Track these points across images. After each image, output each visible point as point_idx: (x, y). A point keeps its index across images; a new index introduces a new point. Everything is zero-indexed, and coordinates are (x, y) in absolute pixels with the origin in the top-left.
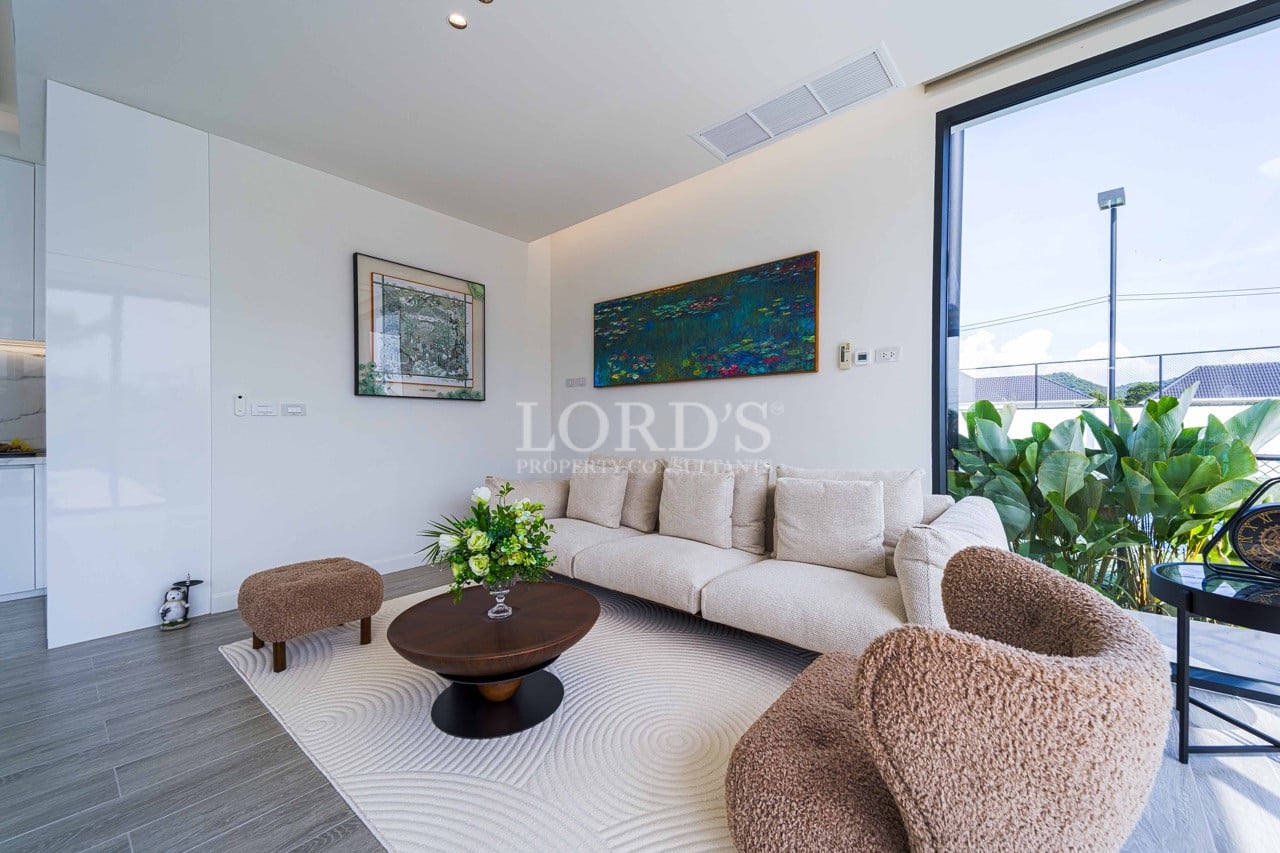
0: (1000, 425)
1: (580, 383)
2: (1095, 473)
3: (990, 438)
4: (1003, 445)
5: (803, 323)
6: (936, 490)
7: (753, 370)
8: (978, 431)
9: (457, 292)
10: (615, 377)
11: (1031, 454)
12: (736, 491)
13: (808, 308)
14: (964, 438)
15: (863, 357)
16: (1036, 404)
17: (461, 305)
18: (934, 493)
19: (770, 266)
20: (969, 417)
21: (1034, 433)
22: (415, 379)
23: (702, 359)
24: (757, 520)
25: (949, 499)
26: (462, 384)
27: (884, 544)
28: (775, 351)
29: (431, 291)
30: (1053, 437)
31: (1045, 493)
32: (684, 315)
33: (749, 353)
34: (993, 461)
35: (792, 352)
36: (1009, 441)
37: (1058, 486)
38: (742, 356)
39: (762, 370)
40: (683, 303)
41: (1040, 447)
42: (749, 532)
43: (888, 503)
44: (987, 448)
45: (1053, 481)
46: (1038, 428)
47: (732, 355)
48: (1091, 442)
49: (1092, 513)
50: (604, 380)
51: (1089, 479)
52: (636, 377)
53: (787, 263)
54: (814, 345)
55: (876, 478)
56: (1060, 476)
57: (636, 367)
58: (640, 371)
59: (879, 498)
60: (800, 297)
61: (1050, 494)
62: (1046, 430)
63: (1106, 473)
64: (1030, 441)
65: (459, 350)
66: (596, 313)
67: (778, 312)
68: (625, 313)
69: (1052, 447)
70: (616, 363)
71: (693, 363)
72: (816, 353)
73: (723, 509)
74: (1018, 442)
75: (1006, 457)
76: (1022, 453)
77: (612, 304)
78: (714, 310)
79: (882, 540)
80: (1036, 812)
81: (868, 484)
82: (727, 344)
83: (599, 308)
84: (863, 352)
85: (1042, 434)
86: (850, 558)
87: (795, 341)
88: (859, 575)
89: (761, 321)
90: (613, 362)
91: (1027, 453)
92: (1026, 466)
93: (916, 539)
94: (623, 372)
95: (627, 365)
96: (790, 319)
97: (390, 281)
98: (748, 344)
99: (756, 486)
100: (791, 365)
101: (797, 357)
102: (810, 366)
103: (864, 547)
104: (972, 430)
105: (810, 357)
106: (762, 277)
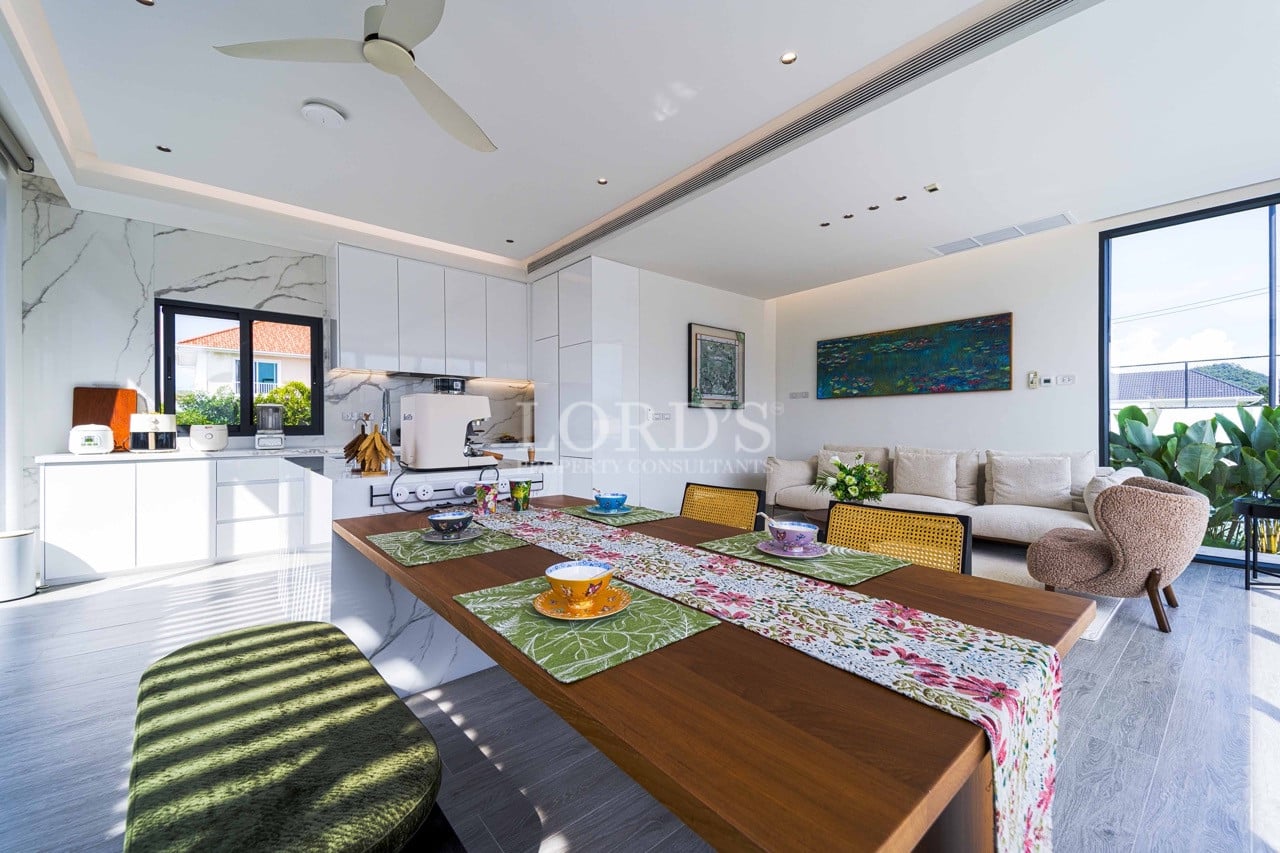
0: (1147, 425)
1: (806, 395)
2: (1223, 460)
3: (1138, 434)
4: (1149, 440)
5: (1001, 358)
6: (1102, 464)
7: (959, 388)
8: (1128, 430)
9: (730, 339)
10: (837, 392)
11: (1172, 445)
12: (957, 466)
13: (1006, 350)
14: (1115, 435)
15: (1047, 381)
16: (1186, 403)
17: (733, 347)
18: (1100, 465)
19: (973, 321)
20: (1120, 418)
21: (1175, 430)
22: (713, 397)
23: (914, 381)
24: (972, 484)
25: (1112, 469)
26: (733, 398)
27: (1071, 494)
28: (977, 376)
29: (720, 340)
30: (1189, 433)
31: (1182, 473)
32: (899, 350)
33: (955, 377)
34: (1140, 451)
35: (992, 377)
36: (1153, 436)
37: (1192, 468)
38: (950, 379)
39: (967, 388)
40: (899, 343)
41: (1179, 440)
42: (968, 490)
43: (1073, 470)
44: (1136, 443)
45: (1188, 465)
46: (1179, 426)
47: (941, 378)
48: (1222, 436)
49: (1220, 488)
50: (825, 392)
51: (1219, 465)
52: (855, 392)
53: (987, 319)
54: (1009, 373)
55: (1065, 455)
56: (1194, 460)
57: (855, 385)
58: (859, 388)
59: (1068, 466)
60: (998, 342)
61: (1186, 474)
62: (1185, 427)
63: (1233, 460)
64: (1171, 436)
65: (732, 379)
66: (818, 348)
67: (979, 351)
68: (846, 348)
69: (1189, 441)
70: (838, 382)
71: (907, 383)
72: (1010, 378)
73: (950, 476)
74: (1161, 438)
75: (1152, 450)
76: (1165, 447)
77: (834, 342)
78: (927, 348)
79: (1069, 491)
80: (1158, 536)
81: (1061, 458)
82: (937, 371)
83: (821, 344)
84: (1047, 378)
85: (1181, 431)
86: (1049, 500)
87: (994, 369)
88: (1055, 511)
89: (966, 356)
90: (835, 382)
91: (1169, 444)
92: (1168, 456)
93: (1099, 481)
94: (844, 389)
95: (848, 383)
96: (990, 355)
97: (704, 337)
98: (954, 371)
99: (972, 462)
100: (991, 385)
101: (996, 380)
102: (1008, 386)
103: (1058, 495)
104: (1122, 429)
105: (1006, 380)
106: (967, 327)
